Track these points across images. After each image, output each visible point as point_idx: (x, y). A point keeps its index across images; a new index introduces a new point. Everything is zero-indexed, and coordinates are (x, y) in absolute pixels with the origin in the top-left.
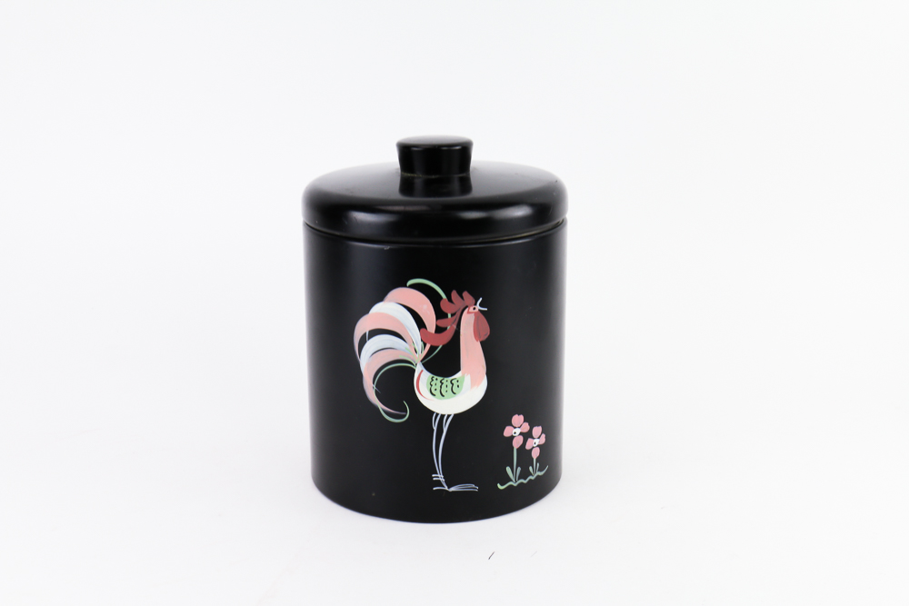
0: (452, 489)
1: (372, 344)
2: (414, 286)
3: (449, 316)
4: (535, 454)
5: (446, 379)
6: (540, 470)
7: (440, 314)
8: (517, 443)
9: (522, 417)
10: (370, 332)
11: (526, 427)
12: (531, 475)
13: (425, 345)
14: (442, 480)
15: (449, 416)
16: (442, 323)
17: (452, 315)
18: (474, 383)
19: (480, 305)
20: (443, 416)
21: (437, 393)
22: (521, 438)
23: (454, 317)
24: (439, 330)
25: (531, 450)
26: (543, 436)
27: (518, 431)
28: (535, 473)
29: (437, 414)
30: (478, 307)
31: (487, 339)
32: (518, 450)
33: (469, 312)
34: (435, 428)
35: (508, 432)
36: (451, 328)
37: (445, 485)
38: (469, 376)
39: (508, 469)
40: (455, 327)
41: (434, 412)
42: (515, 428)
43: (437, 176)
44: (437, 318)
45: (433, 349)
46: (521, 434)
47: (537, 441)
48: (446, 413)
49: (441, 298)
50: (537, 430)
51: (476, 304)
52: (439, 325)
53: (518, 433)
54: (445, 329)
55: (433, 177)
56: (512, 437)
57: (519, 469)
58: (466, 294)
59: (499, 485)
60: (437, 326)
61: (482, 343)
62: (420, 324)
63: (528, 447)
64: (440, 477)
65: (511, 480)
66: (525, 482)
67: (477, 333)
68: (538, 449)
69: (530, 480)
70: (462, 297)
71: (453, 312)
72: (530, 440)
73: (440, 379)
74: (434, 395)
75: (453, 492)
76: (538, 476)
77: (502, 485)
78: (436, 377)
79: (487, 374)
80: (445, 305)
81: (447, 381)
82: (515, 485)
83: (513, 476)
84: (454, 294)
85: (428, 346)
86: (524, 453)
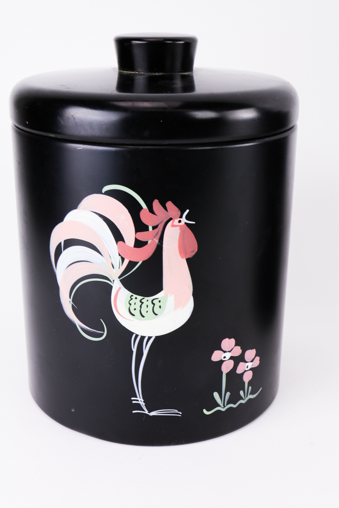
0: (153, 413)
1: (68, 255)
2: (111, 193)
3: (150, 228)
4: (248, 377)
5: (146, 298)
6: (252, 393)
7: (140, 226)
8: (226, 368)
9: (233, 341)
10: (65, 241)
11: (238, 351)
12: (242, 398)
13: (123, 259)
14: (142, 404)
15: (150, 338)
16: (142, 236)
17: (154, 228)
18: (178, 304)
19: (187, 218)
20: (143, 338)
21: (137, 313)
22: (232, 362)
23: (156, 230)
24: (139, 244)
25: (243, 374)
26: (258, 358)
27: (228, 355)
28: (246, 396)
29: (137, 336)
30: (184, 220)
31: (194, 256)
32: (227, 374)
33: (173, 226)
34: (134, 350)
35: (216, 356)
36: (152, 243)
37: (144, 408)
38: (172, 296)
39: (216, 395)
40: (157, 241)
41: (133, 333)
42: (225, 352)
43: (161, 74)
44: (137, 231)
45: (132, 264)
46: (231, 358)
47: (250, 365)
48: (147, 335)
49: (141, 208)
50: (250, 354)
51: (181, 217)
52: (139, 238)
53: (228, 357)
54: (145, 243)
55: (157, 74)
56: (221, 362)
57: (228, 394)
58: (169, 204)
59: (205, 411)
60: (136, 239)
61: (188, 260)
62: (118, 236)
63: (239, 371)
64: (140, 400)
65: (219, 406)
66: (234, 406)
67: (182, 249)
68: (251, 373)
69: (241, 404)
70: (165, 208)
71: (155, 225)
72: (241, 364)
73: (140, 298)
74: (134, 315)
75: (154, 416)
76: (250, 399)
77: (208, 410)
78: (135, 296)
79: (194, 295)
80: (145, 215)
81: (148, 300)
82: (223, 410)
83: (221, 401)
84: (156, 204)
85: (126, 262)
86: (235, 379)
